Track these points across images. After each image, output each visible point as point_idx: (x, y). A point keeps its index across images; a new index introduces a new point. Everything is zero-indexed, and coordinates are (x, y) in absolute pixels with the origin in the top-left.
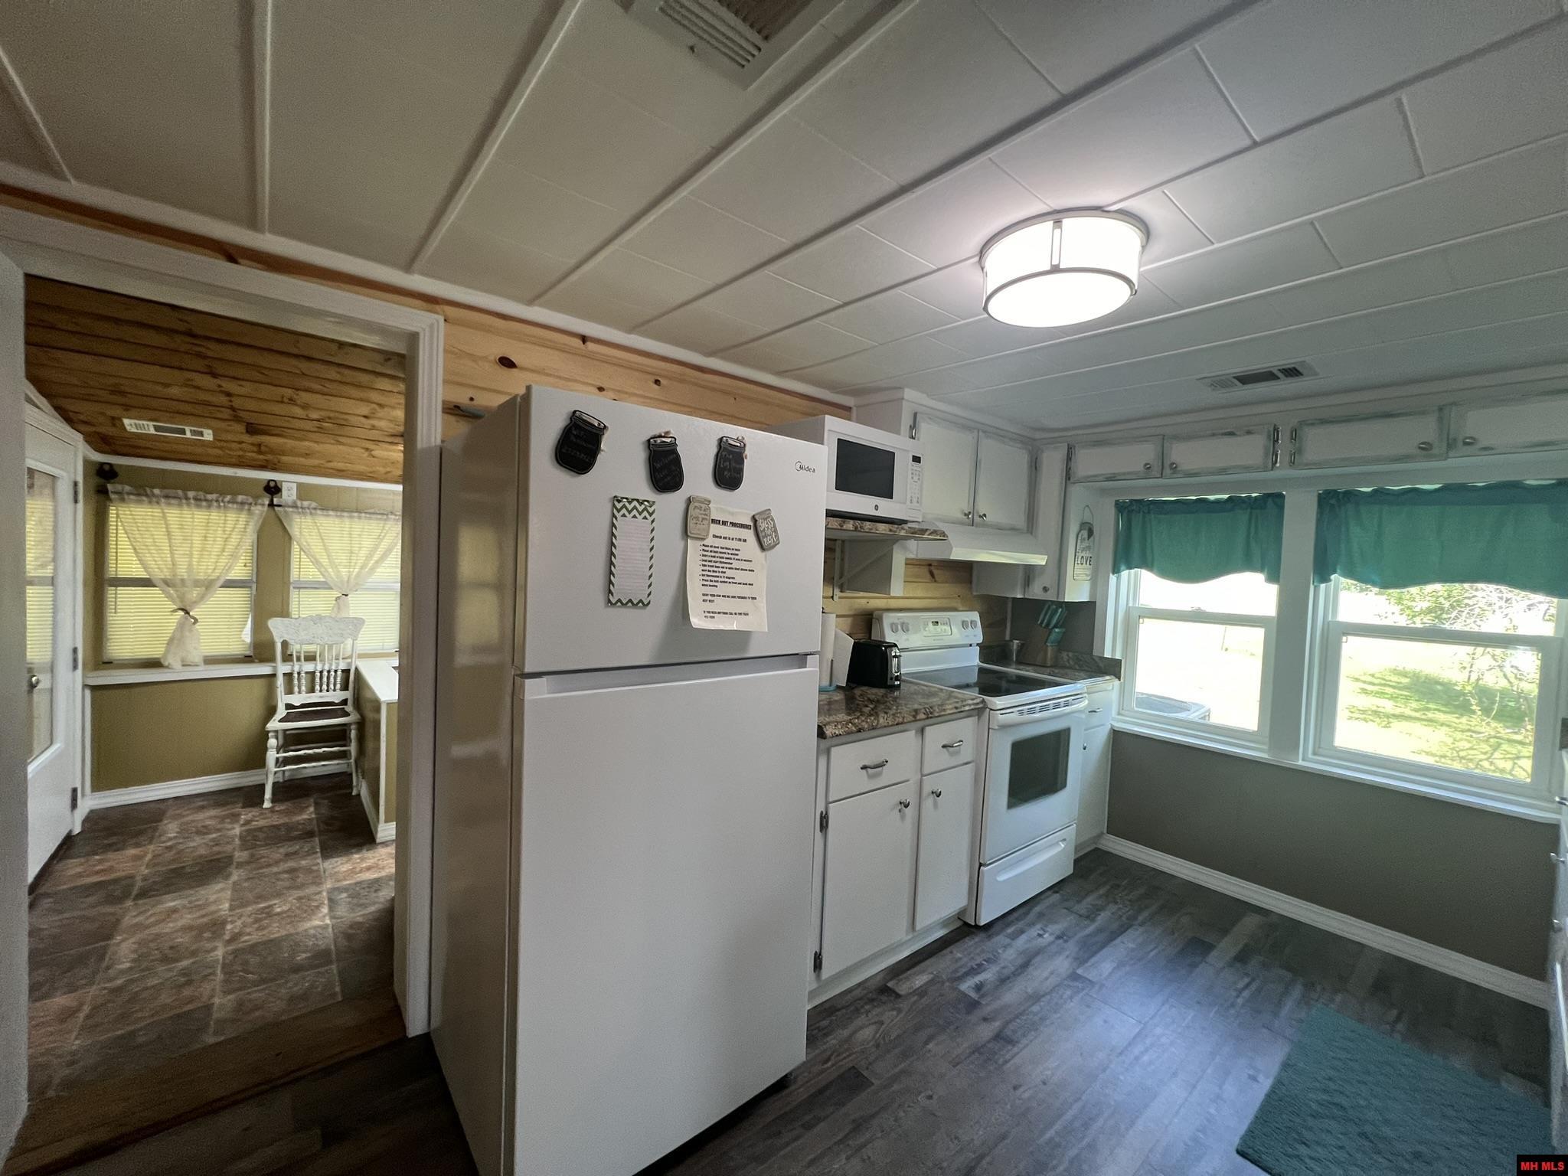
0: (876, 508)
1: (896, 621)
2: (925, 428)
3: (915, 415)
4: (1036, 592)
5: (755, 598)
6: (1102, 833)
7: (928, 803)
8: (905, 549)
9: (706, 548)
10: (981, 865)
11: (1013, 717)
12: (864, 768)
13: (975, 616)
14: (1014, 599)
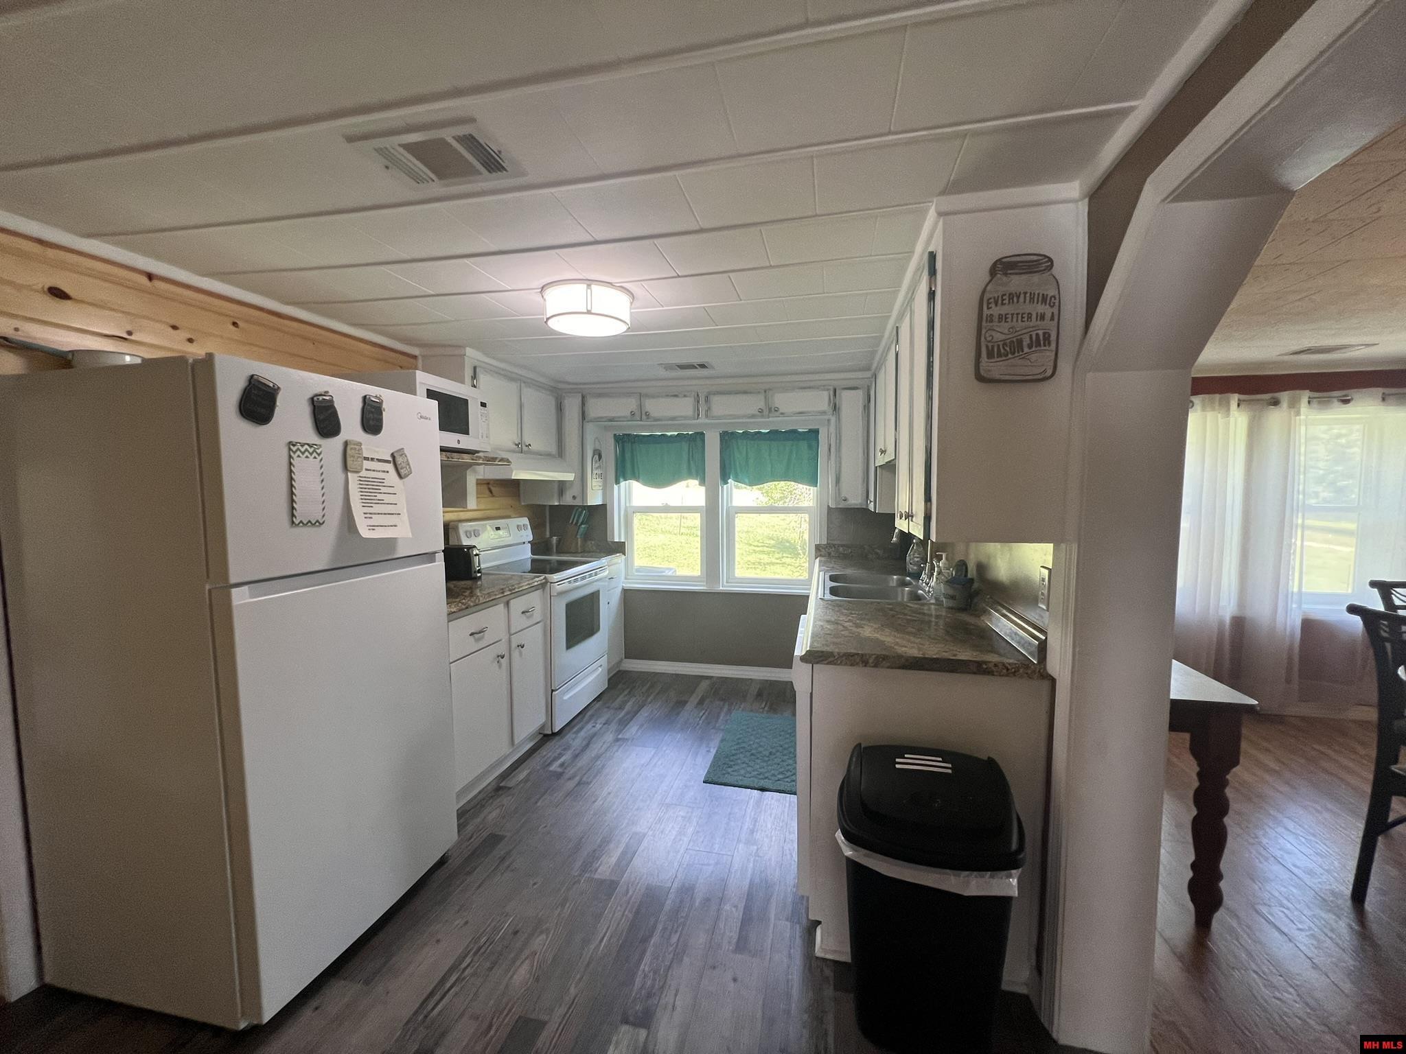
0: (459, 442)
1: (469, 529)
2: (483, 378)
3: (475, 368)
4: (568, 500)
5: (400, 514)
6: (622, 659)
7: (516, 654)
8: (475, 472)
9: (361, 479)
10: (552, 691)
11: (565, 586)
12: (472, 634)
13: (525, 521)
14: (551, 507)
